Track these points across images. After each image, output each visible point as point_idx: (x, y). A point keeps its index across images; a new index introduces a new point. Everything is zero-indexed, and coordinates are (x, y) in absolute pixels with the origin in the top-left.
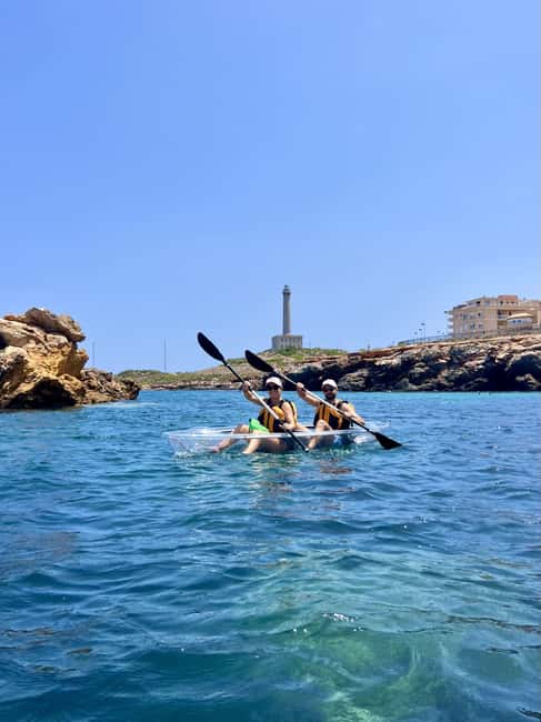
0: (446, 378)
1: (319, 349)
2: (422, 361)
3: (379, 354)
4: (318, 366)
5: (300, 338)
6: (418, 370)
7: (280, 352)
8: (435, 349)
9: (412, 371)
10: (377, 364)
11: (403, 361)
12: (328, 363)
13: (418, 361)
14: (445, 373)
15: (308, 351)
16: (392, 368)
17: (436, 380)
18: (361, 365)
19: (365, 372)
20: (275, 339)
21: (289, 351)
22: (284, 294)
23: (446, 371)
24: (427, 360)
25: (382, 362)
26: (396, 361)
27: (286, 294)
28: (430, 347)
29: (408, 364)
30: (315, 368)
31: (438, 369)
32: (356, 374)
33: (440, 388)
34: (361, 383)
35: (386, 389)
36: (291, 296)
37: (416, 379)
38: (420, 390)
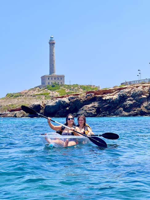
0: (146, 107)
1: (77, 85)
2: (132, 96)
3: (106, 92)
4: (66, 100)
5: (62, 77)
6: (128, 102)
7: (48, 88)
8: (140, 88)
9: (125, 103)
10: (104, 98)
11: (120, 97)
12: (72, 98)
13: (129, 97)
14: (145, 104)
15: (69, 87)
16: (113, 101)
17: (139, 109)
18: (94, 100)
19: (96, 104)
20: (43, 78)
21: (54, 87)
22: (50, 44)
23: (146, 103)
24: (134, 96)
25: (107, 97)
26: (115, 97)
27: (52, 44)
28: (137, 87)
29: (123, 98)
30: (64, 102)
31: (141, 102)
32: (90, 105)
33: (142, 114)
34: (93, 112)
35: (110, 115)
36: (55, 45)
37: (127, 108)
38: (129, 116)
